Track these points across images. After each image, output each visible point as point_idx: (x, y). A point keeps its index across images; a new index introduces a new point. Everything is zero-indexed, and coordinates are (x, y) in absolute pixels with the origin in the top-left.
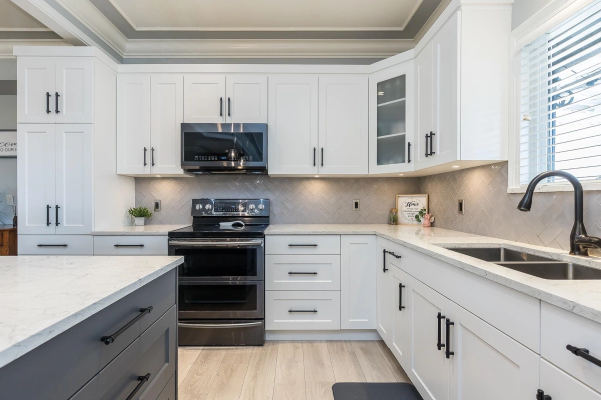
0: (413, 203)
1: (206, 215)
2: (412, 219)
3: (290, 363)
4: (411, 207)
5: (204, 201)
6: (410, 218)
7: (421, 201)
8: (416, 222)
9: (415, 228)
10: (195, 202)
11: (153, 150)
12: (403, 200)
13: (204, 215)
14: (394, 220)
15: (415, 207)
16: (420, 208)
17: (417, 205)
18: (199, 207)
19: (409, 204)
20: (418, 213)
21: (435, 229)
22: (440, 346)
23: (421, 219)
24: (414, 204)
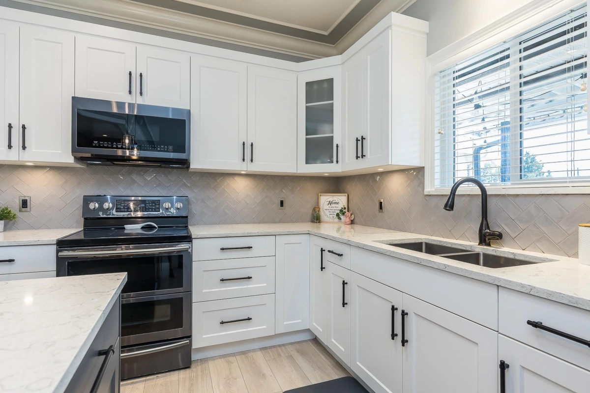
0: (334, 201)
1: (105, 216)
2: (333, 217)
3: (228, 381)
4: (332, 205)
5: (101, 199)
6: (331, 216)
7: (341, 200)
8: (337, 220)
9: (337, 226)
10: (87, 200)
11: (24, 127)
12: (325, 199)
13: (102, 216)
14: (316, 219)
15: (336, 205)
16: (340, 206)
17: (338, 203)
18: (93, 206)
19: (330, 203)
20: (338, 212)
21: (355, 226)
22: (394, 336)
23: (342, 217)
24: (335, 203)
